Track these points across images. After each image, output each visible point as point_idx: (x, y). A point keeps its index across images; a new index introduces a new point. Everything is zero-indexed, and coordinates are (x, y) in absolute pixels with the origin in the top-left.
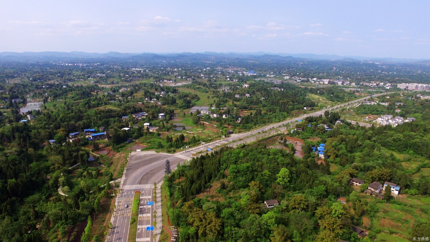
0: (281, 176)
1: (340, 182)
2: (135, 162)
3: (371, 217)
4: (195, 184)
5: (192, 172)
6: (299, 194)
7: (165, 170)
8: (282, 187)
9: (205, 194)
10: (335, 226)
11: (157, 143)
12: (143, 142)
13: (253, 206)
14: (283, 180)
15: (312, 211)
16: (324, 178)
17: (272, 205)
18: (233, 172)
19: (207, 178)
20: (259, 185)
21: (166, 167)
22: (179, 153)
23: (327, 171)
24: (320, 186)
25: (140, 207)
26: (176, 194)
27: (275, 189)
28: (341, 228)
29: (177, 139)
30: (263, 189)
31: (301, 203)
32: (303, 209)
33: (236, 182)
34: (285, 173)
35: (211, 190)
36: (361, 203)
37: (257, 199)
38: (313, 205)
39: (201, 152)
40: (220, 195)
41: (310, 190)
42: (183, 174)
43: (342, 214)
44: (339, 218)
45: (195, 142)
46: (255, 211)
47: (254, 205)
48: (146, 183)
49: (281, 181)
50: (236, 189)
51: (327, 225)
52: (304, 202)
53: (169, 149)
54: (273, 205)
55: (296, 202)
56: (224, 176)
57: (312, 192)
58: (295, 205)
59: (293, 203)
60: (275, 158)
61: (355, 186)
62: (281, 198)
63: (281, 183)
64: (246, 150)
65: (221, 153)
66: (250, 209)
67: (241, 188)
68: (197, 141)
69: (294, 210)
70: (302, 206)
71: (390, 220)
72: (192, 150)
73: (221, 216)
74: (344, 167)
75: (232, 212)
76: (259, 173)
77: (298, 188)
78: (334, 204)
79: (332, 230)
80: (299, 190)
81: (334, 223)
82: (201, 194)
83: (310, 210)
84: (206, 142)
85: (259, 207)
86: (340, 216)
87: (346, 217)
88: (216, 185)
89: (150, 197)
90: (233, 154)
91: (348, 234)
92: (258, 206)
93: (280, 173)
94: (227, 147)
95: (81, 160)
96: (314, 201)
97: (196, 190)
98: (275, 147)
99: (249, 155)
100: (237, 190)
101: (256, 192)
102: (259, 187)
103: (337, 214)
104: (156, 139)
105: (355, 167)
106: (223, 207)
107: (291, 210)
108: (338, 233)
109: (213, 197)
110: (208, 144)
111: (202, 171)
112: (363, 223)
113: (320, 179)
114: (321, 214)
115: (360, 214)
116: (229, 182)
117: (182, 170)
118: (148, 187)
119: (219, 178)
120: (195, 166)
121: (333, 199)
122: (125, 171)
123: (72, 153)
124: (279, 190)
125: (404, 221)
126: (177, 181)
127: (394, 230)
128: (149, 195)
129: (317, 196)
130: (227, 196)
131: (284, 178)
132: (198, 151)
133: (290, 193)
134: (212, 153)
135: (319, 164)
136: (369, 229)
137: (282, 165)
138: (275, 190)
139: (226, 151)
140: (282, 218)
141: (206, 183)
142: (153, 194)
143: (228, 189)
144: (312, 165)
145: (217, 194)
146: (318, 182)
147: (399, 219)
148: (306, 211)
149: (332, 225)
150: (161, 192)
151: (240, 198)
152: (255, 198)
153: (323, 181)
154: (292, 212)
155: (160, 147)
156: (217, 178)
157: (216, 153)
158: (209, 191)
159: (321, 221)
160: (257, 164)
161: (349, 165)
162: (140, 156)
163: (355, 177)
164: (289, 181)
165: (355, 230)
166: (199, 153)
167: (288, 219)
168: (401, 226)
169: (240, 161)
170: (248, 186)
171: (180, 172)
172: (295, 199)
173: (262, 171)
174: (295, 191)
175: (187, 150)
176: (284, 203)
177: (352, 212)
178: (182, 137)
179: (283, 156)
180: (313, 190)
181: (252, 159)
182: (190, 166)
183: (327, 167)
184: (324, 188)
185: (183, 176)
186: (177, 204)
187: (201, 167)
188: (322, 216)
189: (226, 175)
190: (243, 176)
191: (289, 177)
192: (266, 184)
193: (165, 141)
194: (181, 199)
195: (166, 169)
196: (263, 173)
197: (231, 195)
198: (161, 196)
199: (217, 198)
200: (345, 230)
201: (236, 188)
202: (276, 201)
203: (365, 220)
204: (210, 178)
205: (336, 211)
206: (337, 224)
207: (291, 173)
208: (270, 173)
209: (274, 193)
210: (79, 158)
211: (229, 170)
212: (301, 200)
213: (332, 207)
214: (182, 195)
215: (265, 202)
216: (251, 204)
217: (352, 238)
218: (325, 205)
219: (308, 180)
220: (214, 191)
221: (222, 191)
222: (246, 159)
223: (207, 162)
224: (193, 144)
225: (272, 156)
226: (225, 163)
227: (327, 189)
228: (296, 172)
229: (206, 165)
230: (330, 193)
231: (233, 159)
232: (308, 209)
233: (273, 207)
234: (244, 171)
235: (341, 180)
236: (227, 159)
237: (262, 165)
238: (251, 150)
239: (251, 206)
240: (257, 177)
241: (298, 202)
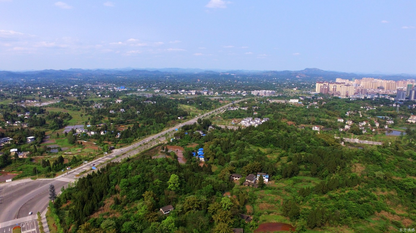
0: (172, 182)
1: (223, 179)
2: (6, 194)
3: (252, 204)
4: (87, 205)
5: (80, 193)
6: (191, 196)
7: (50, 196)
8: (174, 192)
9: (99, 213)
10: (226, 217)
11: (32, 170)
12: (13, 171)
13: (151, 215)
14: (174, 186)
15: (204, 209)
16: (209, 179)
17: (168, 211)
18: (125, 186)
19: (98, 197)
20: (153, 194)
21: (50, 193)
22: (61, 176)
23: (209, 171)
24: (207, 186)
26: (67, 219)
27: (168, 195)
28: (232, 218)
29: (56, 161)
30: (157, 197)
31: (194, 204)
32: (197, 208)
33: (129, 196)
35: (104, 208)
36: (243, 194)
37: (153, 208)
38: (205, 204)
39: (85, 172)
40: (115, 211)
41: (199, 191)
42: (70, 197)
43: (230, 206)
44: (229, 210)
45: (76, 162)
46: (154, 220)
48: (27, 215)
49: (172, 187)
50: (130, 203)
51: (220, 218)
52: (197, 202)
53: (48, 174)
54: (169, 211)
55: (190, 203)
56: (116, 192)
57: (202, 192)
58: (189, 206)
59: (187, 205)
60: (163, 167)
61: (235, 181)
62: (175, 203)
63: (172, 189)
64: (134, 163)
65: (107, 169)
66: (148, 219)
67: (135, 200)
68: (78, 161)
69: (189, 211)
70: (196, 206)
71: (266, 203)
72: (75, 171)
73: (122, 230)
74: (223, 166)
75: (132, 225)
76: (150, 183)
78: (223, 198)
79: (224, 221)
80: (189, 192)
81: (225, 215)
82: (96, 214)
83: (203, 208)
84: (89, 160)
85: (157, 215)
86: (230, 208)
87: (234, 207)
88: (109, 202)
89: (34, 229)
90: (121, 169)
91: (238, 222)
92: (156, 214)
93: (171, 179)
94: (113, 163)
96: (206, 199)
97: (90, 210)
98: (159, 157)
99: (138, 167)
100: (132, 203)
101: (151, 201)
102: (153, 196)
103: (226, 207)
104: (29, 165)
105: (233, 164)
106: (122, 222)
107: (186, 212)
108: (230, 223)
109: (108, 214)
110: (91, 162)
111: (92, 190)
112: (247, 211)
113: (206, 179)
114: (213, 210)
115: (243, 204)
116: (122, 196)
117: (68, 193)
118: (29, 219)
119: (111, 194)
120: (83, 186)
121: (220, 195)
124: (172, 195)
125: (276, 202)
126: (64, 206)
127: (270, 210)
128: (33, 227)
129: (206, 195)
130: (123, 210)
131: (174, 184)
132: (81, 171)
133: (182, 196)
134: (98, 171)
135: (202, 167)
136: (253, 214)
137: (171, 172)
138: (168, 196)
139: (113, 166)
140: (180, 221)
142: (37, 225)
143: (122, 204)
144: (197, 168)
145: (112, 211)
146: (205, 182)
147: (272, 201)
148: (199, 210)
149: (224, 217)
150: (48, 221)
151: (137, 209)
152: (151, 207)
153: (209, 181)
154: (187, 213)
155: (35, 173)
156: (109, 194)
157: (103, 170)
158: (103, 209)
159: (215, 216)
160: (147, 174)
161: (228, 164)
162: (12, 186)
163: (234, 173)
164: (180, 186)
165: (243, 217)
166: (83, 172)
167: (185, 221)
168: (274, 206)
169: (130, 174)
170: (143, 197)
171: (67, 195)
172: (188, 201)
173: (153, 180)
174: (186, 194)
175: (69, 172)
176: (179, 206)
177: (238, 203)
178: (61, 159)
179: (169, 163)
180: (202, 190)
181: (141, 170)
182: (76, 188)
183: (209, 168)
184: (211, 187)
185: (70, 199)
186: (70, 229)
187: (90, 186)
188: (214, 212)
189: (117, 190)
190: (135, 189)
191: (179, 182)
192: (159, 192)
193: (41, 166)
194: (74, 223)
195: (50, 195)
196: (154, 182)
197: (127, 208)
198: (48, 226)
199: (113, 214)
200: (235, 219)
201: (130, 201)
202: (171, 206)
203: (248, 208)
204: (101, 196)
205: (225, 204)
206: (228, 215)
207: (180, 178)
208: (161, 181)
209: (168, 198)
211: (120, 185)
212: (194, 201)
213: (222, 202)
214: (75, 218)
215: (161, 210)
216: (149, 214)
217: (241, 224)
218: (215, 201)
219: (196, 182)
220: (108, 208)
221: (117, 207)
222: (135, 172)
223: (95, 181)
224: (75, 165)
225: (160, 165)
226: (114, 178)
227: (214, 188)
228: (184, 177)
229: (95, 184)
230: (217, 190)
231: (122, 173)
232: (201, 208)
233: (169, 212)
234: (135, 183)
235: (223, 177)
236: (116, 174)
237: (152, 175)
238: (139, 163)
239: (150, 215)
240: (149, 187)
241: (192, 203)
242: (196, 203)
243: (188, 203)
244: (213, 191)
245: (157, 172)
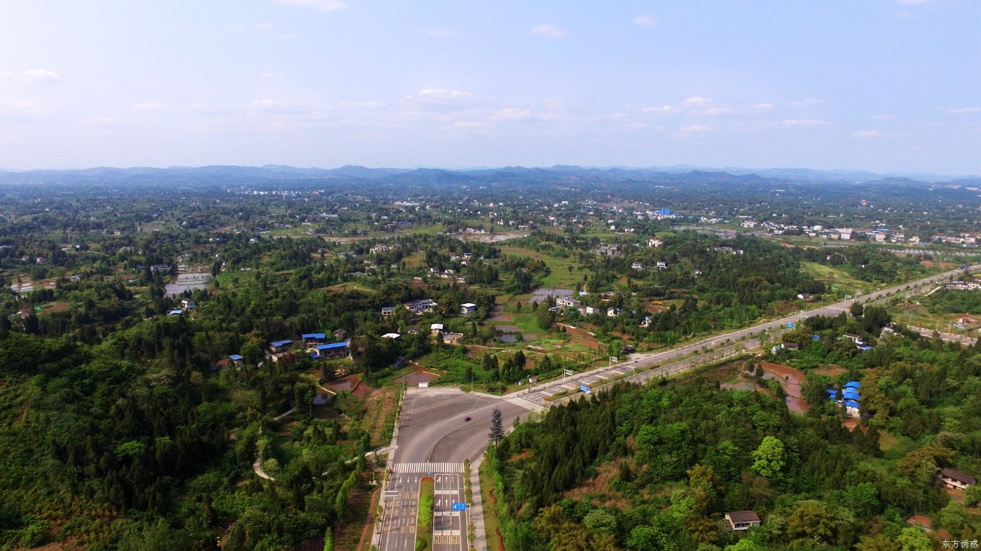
0: (764, 456)
1: (912, 476)
2: (417, 411)
4: (560, 467)
5: (549, 438)
6: (812, 501)
7: (490, 432)
8: (766, 481)
9: (584, 490)
11: (464, 371)
12: (431, 367)
13: (701, 525)
14: (768, 465)
15: (845, 543)
16: (869, 466)
17: (743, 525)
18: (648, 441)
19: (587, 454)
20: (713, 476)
21: (492, 425)
22: (516, 394)
23: (872, 447)
24: (861, 484)
25: (436, 514)
26: (517, 487)
27: (751, 485)
29: (510, 361)
30: (721, 485)
31: (818, 523)
32: (824, 538)
33: (654, 467)
34: (773, 448)
35: (596, 481)
37: (708, 508)
38: (850, 531)
39: (565, 394)
40: (619, 494)
41: (836, 492)
42: (528, 443)
45: (550, 369)
46: (705, 537)
47: (703, 521)
48: (446, 460)
49: (763, 468)
50: (656, 483)
52: (825, 520)
53: (492, 385)
54: (747, 524)
55: (805, 518)
56: (626, 451)
57: (842, 498)
58: (803, 526)
59: (797, 522)
60: (746, 413)
61: (949, 489)
62: (764, 508)
63: (763, 472)
64: (676, 392)
65: (614, 396)
66: (693, 531)
67: (667, 480)
68: (554, 369)
69: (801, 540)
70: (821, 531)
72: (544, 389)
73: (628, 543)
74: (914, 439)
75: (653, 536)
76: (710, 448)
77: (806, 487)
78: (904, 530)
80: (808, 491)
82: (576, 491)
83: (840, 541)
84: (576, 369)
85: (715, 526)
88: (609, 471)
89: (456, 492)
90: (645, 401)
92: (713, 524)
93: (761, 448)
94: (628, 384)
95: (300, 402)
96: (852, 520)
97: (564, 481)
98: (739, 386)
99: (683, 404)
100: (658, 485)
101: (704, 491)
102: (712, 480)
104: (459, 361)
105: (947, 441)
106: (630, 524)
107: (792, 539)
109: (603, 499)
110: (579, 375)
111: (575, 437)
113: (858, 466)
116: (640, 465)
117: (526, 434)
118: (449, 468)
119: (614, 454)
120: (557, 424)
121: (898, 517)
122: (396, 433)
123: (280, 386)
124: (760, 488)
126: (515, 458)
128: (454, 487)
129: (856, 507)
130: (637, 497)
131: (770, 461)
132: (557, 390)
133: (788, 497)
134: (594, 398)
135: (851, 431)
137: (764, 431)
138: (751, 489)
139: (627, 391)
141: (585, 465)
142: (461, 485)
143: (636, 481)
144: (835, 431)
145: (611, 493)
146: (854, 473)
148: (830, 543)
150: (481, 482)
151: (669, 503)
152: (705, 504)
153: (868, 471)
154: (795, 543)
155: (470, 378)
156: (610, 454)
157: (603, 396)
158: (594, 485)
160: (703, 424)
161: (931, 436)
162: (427, 397)
163: (950, 466)
164: (783, 469)
166: (560, 394)
169: (663, 416)
170: (685, 476)
171: (523, 437)
172: (803, 512)
173: (717, 442)
174: (797, 492)
175: (533, 389)
176: (775, 520)
178: (521, 359)
179: (763, 407)
180: (845, 493)
181: (690, 412)
182: (544, 425)
183: (871, 437)
184: (874, 491)
185: (529, 446)
186: (521, 511)
187: (572, 428)
189: (630, 448)
190: (670, 453)
191: (782, 460)
192: (727, 474)
193: (481, 366)
194: (530, 499)
195: (492, 430)
196: (720, 446)
197: (646, 494)
198: (482, 492)
199: (613, 501)
201: (656, 480)
202: (754, 514)
204: (594, 455)
207: (787, 448)
208: (737, 448)
209: (748, 494)
210: (296, 397)
211: (638, 438)
212: (818, 516)
213: (902, 538)
214: (532, 490)
215: (727, 517)
216: (697, 520)
218: (881, 531)
219: (830, 468)
220: (603, 484)
221: (624, 486)
222: (676, 413)
223: (584, 417)
224: (546, 374)
225: (739, 408)
226: (626, 420)
227: (880, 494)
228: (797, 448)
229: (582, 424)
230: (889, 502)
231: (645, 411)
232: (836, 540)
233: (746, 528)
234: (673, 440)
235: (913, 472)
236: (631, 411)
237: (715, 429)
238: (687, 393)
239: (698, 523)
240: (704, 456)
241: (811, 519)
242: (824, 523)
243: (801, 517)
244: (876, 502)
245: (728, 424)
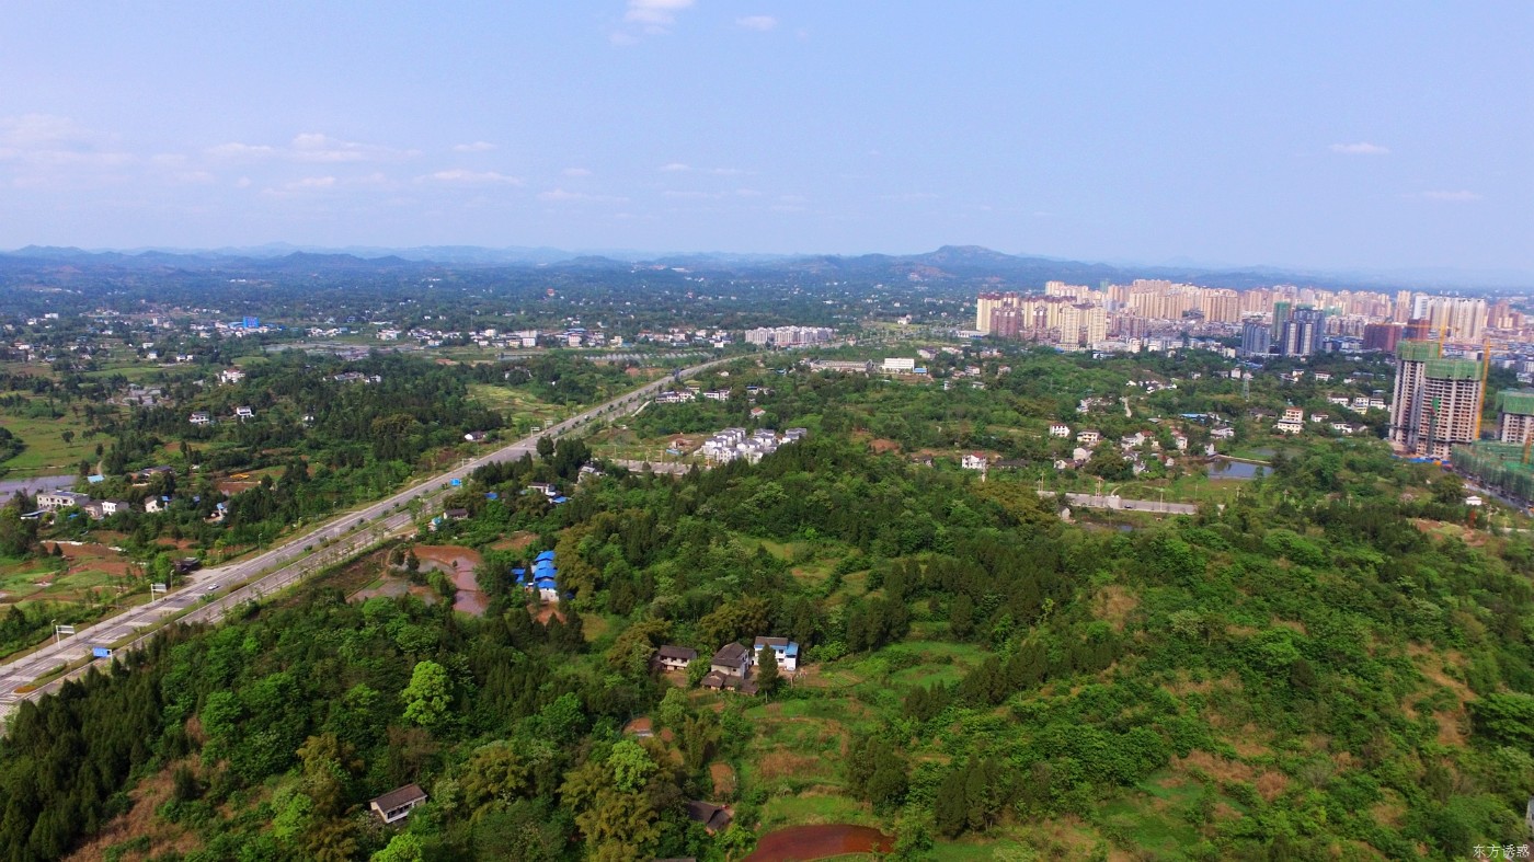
0: (419, 694)
1: (625, 669)
3: (734, 758)
4: (48, 814)
5: (23, 765)
6: (495, 743)
8: (426, 731)
9: (105, 842)
10: (632, 820)
13: (327, 835)
14: (427, 706)
15: (547, 790)
16: (570, 669)
17: (401, 811)
18: (224, 719)
19: (106, 772)
20: (339, 748)
23: (575, 640)
24: (560, 699)
27: (404, 744)
28: (652, 822)
30: (356, 759)
31: (505, 774)
32: (517, 793)
33: (240, 759)
34: (431, 679)
35: (131, 818)
36: (700, 722)
37: (339, 802)
38: (550, 770)
39: (63, 670)
40: (179, 826)
41: (529, 719)
43: (646, 774)
44: (640, 789)
45: (25, 631)
46: (338, 851)
47: (329, 828)
49: (421, 712)
50: (247, 787)
51: (605, 827)
52: (514, 767)
54: (407, 807)
55: (488, 773)
56: (185, 746)
57: (537, 724)
58: (486, 786)
59: (476, 783)
60: (385, 634)
61: (670, 671)
62: (430, 774)
63: (421, 719)
64: (267, 624)
65: (157, 653)
66: (317, 849)
67: (266, 775)
68: (34, 628)
69: (486, 806)
70: (512, 784)
71: (787, 752)
72: (15, 671)
74: (626, 616)
76: (333, 702)
77: (487, 723)
78: (616, 747)
79: (624, 836)
80: (491, 729)
81: (626, 812)
82: (89, 849)
83: (540, 789)
84: (79, 621)
85: (354, 829)
86: (643, 781)
87: (659, 779)
88: (153, 791)
90: (213, 651)
91: (677, 835)
92: (348, 827)
93: (414, 682)
94: (184, 627)
96: (550, 754)
97: (59, 838)
98: (385, 591)
99: (281, 640)
100: (251, 789)
101: (329, 776)
102: (339, 754)
103: (631, 778)
105: (663, 609)
107: (474, 809)
108: (646, 839)
109: (145, 846)
110: (91, 629)
111: (80, 749)
112: (713, 786)
113: (556, 673)
114: (579, 794)
115: (700, 759)
116: (213, 764)
119: (164, 758)
120: (37, 734)
121: (610, 732)
124: (418, 746)
125: (824, 745)
127: (802, 779)
129: (557, 733)
130: (213, 821)
131: (430, 699)
132: (44, 667)
133: (462, 748)
134: (116, 664)
135: (545, 624)
136: (736, 798)
137: (416, 654)
138: (404, 751)
139: (180, 641)
140: (446, 847)
141: (103, 794)
143: (209, 794)
144: (523, 631)
145: (163, 830)
146: (551, 684)
147: (810, 743)
148: (528, 798)
149: (623, 820)
151: (271, 814)
152: (331, 798)
153: (569, 678)
154: (478, 815)
156: (153, 761)
157: (137, 658)
158: (126, 826)
159: (586, 817)
160: (317, 667)
161: (643, 607)
163: (669, 641)
164: (450, 706)
165: (695, 814)
166: (50, 674)
167: (470, 843)
168: (817, 760)
169: (247, 669)
170: (295, 760)
172: (483, 765)
173: (343, 690)
174: (476, 735)
176: (445, 788)
177: (677, 757)
179: (414, 619)
180: (540, 717)
181: (294, 653)
183: (572, 626)
184: (575, 703)
187: (72, 734)
188: (584, 800)
189: (193, 739)
190: (266, 729)
191: (446, 693)
192: (365, 737)
196: (349, 696)
197: (229, 811)
199: (167, 843)
200: (665, 825)
201: (246, 780)
202: (415, 789)
203: (720, 774)
204: (121, 769)
205: (626, 769)
206: (637, 813)
207: (453, 673)
208: (376, 693)
209: (401, 761)
211: (204, 719)
212: (504, 764)
213: (612, 760)
215: (375, 806)
216: (320, 828)
217: (691, 841)
218: (588, 758)
219: (516, 687)
220: (146, 818)
221: (185, 810)
222: (269, 659)
223: (96, 707)
224: (16, 643)
225: (374, 628)
226: (182, 690)
227: (585, 704)
228: (469, 669)
229: (93, 721)
230: (598, 713)
231: (213, 668)
232: (534, 790)
233: (405, 814)
234: (269, 706)
235: (625, 663)
236: (189, 673)
237: (339, 669)
238: (286, 622)
239: (322, 834)
240: (325, 717)
241: (494, 772)
242: (513, 772)
243: (483, 773)
244: (581, 718)
245: (358, 657)
